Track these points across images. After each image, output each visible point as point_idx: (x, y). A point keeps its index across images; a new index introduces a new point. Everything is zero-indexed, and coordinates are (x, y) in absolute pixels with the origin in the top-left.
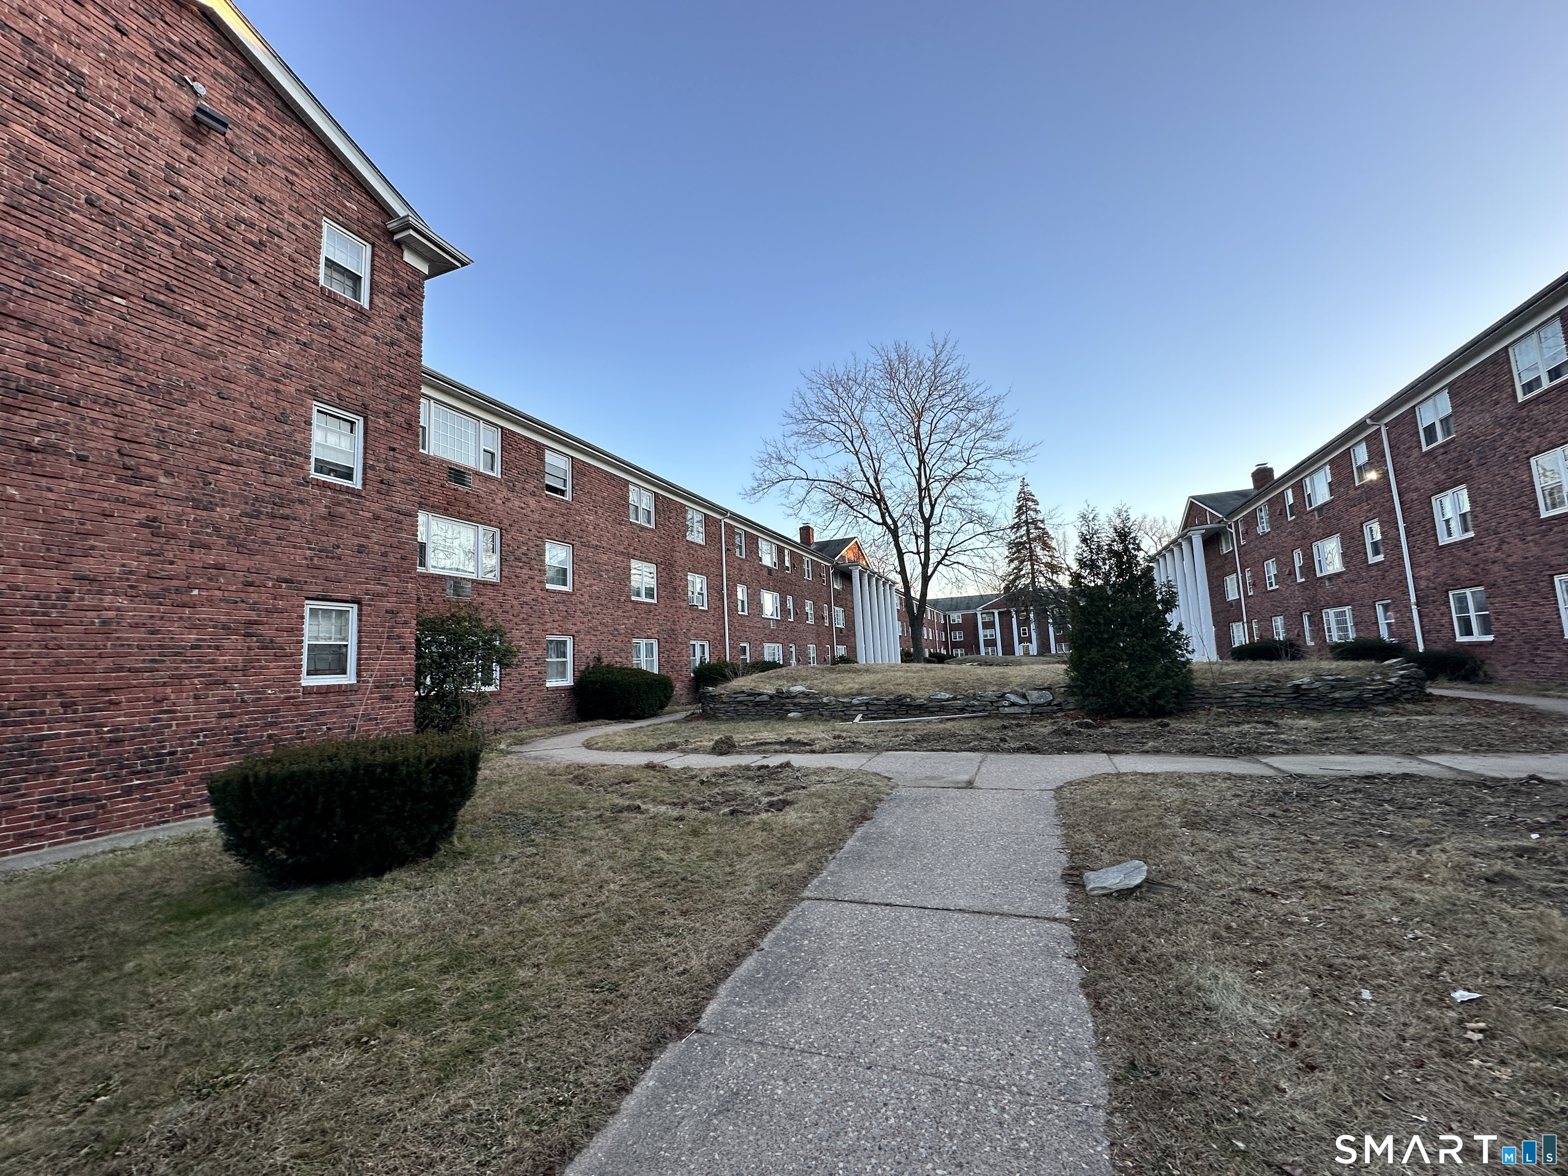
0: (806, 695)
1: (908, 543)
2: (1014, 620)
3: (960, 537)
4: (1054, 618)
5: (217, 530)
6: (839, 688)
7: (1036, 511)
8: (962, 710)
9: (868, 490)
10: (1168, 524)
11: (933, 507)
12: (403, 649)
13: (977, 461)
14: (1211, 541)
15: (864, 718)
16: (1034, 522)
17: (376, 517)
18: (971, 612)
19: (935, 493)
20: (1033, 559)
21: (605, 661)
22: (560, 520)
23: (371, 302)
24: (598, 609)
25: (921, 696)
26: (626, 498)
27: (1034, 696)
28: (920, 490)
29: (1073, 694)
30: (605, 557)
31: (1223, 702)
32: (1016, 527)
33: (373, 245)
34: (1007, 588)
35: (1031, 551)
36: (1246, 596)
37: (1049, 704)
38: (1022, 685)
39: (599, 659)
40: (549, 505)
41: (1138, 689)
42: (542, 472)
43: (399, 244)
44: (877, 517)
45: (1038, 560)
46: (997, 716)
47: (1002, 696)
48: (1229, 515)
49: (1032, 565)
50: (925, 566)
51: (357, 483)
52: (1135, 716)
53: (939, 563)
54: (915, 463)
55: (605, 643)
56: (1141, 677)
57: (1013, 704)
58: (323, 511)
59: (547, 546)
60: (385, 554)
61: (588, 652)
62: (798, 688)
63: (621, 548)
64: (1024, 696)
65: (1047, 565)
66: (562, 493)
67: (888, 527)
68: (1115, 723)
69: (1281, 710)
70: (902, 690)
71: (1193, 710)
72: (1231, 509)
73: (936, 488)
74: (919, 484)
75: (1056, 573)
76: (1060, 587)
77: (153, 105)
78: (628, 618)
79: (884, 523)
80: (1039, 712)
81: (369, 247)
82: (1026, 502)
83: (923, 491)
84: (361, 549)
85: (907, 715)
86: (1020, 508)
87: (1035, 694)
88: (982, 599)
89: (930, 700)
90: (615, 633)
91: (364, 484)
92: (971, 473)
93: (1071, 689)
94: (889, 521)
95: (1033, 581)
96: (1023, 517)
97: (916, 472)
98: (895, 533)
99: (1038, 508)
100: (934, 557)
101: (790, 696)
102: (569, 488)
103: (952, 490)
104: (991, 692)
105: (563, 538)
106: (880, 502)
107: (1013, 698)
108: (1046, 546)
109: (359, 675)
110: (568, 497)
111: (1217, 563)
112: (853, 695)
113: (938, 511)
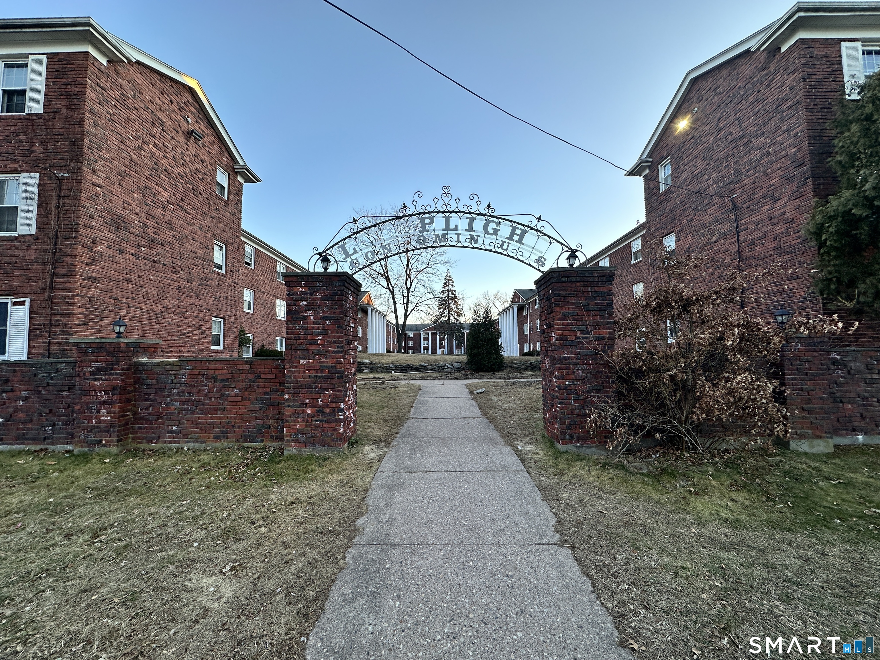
0: (371, 364)
1: (399, 298)
2: (438, 337)
3: (422, 300)
4: (456, 336)
5: (193, 290)
6: (383, 361)
7: (452, 286)
8: (431, 370)
9: (382, 272)
10: (508, 296)
11: (411, 283)
12: (236, 337)
13: (433, 265)
14: (521, 309)
15: (395, 372)
16: (451, 291)
17: (230, 285)
18: (418, 332)
19: (412, 278)
20: (449, 308)
21: (266, 347)
22: (250, 278)
23: (228, 198)
24: (263, 322)
25: (416, 365)
26: (275, 268)
27: (455, 365)
28: (407, 275)
29: (468, 364)
30: (267, 297)
31: (511, 368)
32: (443, 292)
33: (229, 174)
34: (436, 322)
35: (449, 305)
36: (530, 333)
37: (460, 368)
38: (451, 362)
39: (263, 346)
40: (246, 271)
41: (488, 363)
42: (243, 256)
43: (236, 173)
44: (385, 284)
45: (451, 309)
46: (443, 372)
47: (445, 365)
48: (527, 300)
49: (449, 312)
50: (406, 310)
51: (223, 271)
52: (486, 371)
53: (413, 309)
54: (405, 262)
55: (265, 339)
56: (489, 359)
57: (449, 368)
58: (217, 283)
59: (245, 291)
60: (231, 300)
61: (258, 342)
62: (367, 361)
63: (273, 293)
64: (452, 365)
65: (456, 312)
66: (249, 264)
67: (390, 291)
68: (480, 373)
69: (526, 370)
70: (409, 362)
71: (503, 370)
72: (529, 297)
73: (413, 276)
74: (406, 272)
75: (459, 316)
76: (460, 323)
77: (178, 130)
78: (275, 327)
79: (389, 288)
80: (457, 370)
81: (227, 175)
82: (448, 281)
83: (408, 275)
84: (226, 298)
85: (411, 371)
86: (445, 283)
87: (456, 364)
88: (423, 326)
89: (420, 366)
90: (269, 334)
91: (226, 272)
92: (429, 269)
93: (468, 363)
94: (390, 287)
95: (449, 319)
96: (447, 288)
97: (405, 266)
98: (392, 293)
99: (454, 284)
100: (410, 307)
101: (364, 364)
102: (253, 263)
103: (419, 277)
104: (441, 363)
105: (251, 287)
106: (387, 279)
107: (449, 366)
108: (456, 303)
109: (224, 346)
110: (252, 267)
111: (522, 319)
112: (390, 364)
113: (413, 285)
